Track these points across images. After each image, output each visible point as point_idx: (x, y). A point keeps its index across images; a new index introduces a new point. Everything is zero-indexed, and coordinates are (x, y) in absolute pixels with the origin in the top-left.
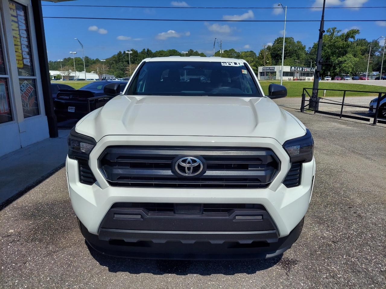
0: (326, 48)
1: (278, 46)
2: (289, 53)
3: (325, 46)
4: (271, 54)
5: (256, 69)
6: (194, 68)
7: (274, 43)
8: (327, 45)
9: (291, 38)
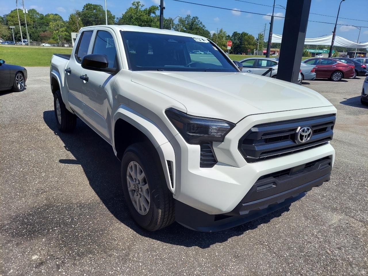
0: (133, 20)
1: (88, 12)
2: (100, 21)
3: (132, 18)
4: (82, 20)
5: (69, 34)
6: (177, 42)
7: (83, 9)
8: (134, 18)
9: (100, 5)
